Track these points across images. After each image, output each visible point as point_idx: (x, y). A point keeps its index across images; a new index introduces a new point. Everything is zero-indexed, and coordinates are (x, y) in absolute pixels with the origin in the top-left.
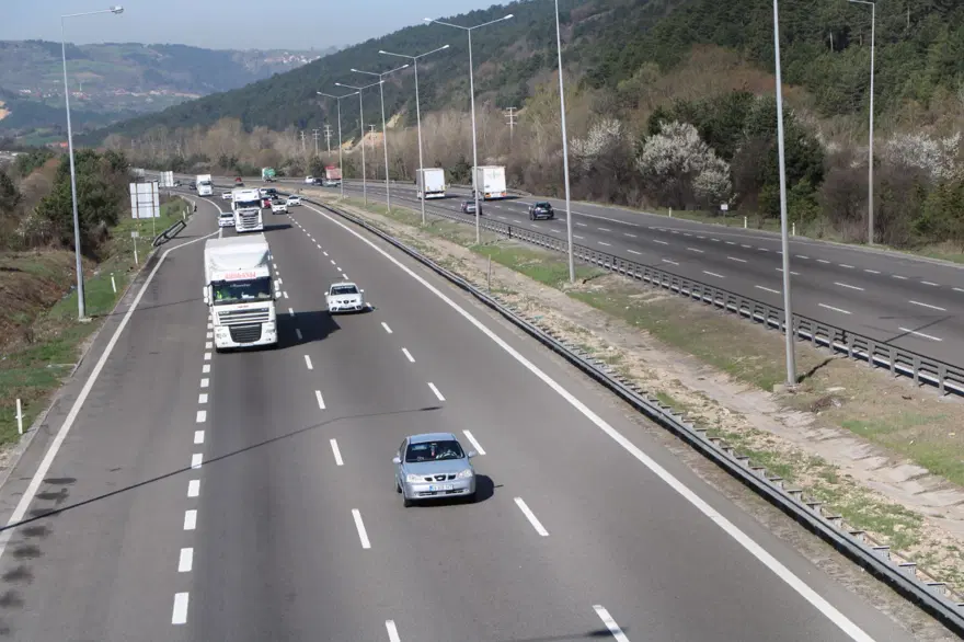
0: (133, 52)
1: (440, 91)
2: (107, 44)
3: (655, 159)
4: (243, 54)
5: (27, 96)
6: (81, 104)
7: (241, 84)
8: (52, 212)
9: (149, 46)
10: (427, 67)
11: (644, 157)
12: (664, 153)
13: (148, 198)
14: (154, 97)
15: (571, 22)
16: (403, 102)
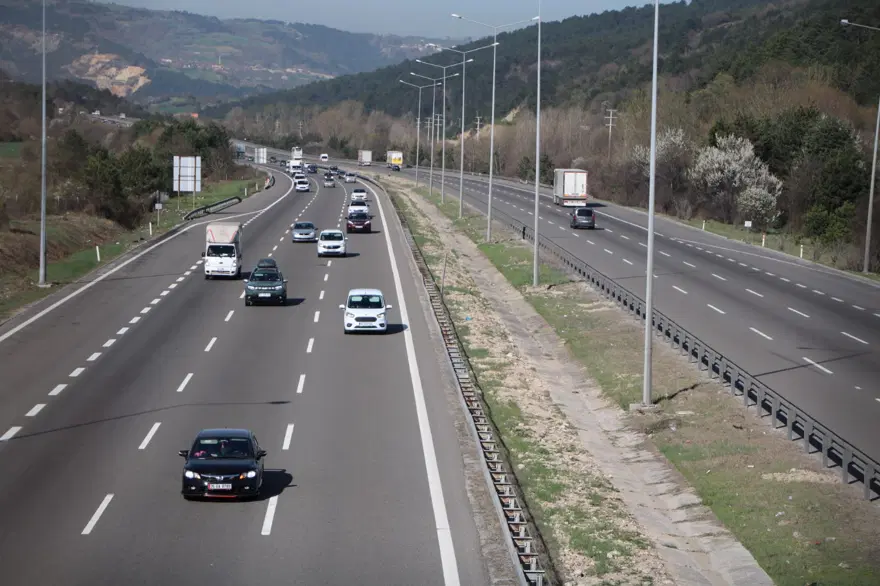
0: (272, 29)
1: (561, 88)
2: (248, 20)
3: (707, 172)
4: (380, 38)
5: (168, 65)
6: (219, 77)
7: (371, 68)
8: (91, 178)
9: (290, 24)
10: (553, 64)
11: (697, 169)
12: (717, 165)
13: (190, 172)
14: (288, 74)
15: (701, 29)
16: (523, 97)
